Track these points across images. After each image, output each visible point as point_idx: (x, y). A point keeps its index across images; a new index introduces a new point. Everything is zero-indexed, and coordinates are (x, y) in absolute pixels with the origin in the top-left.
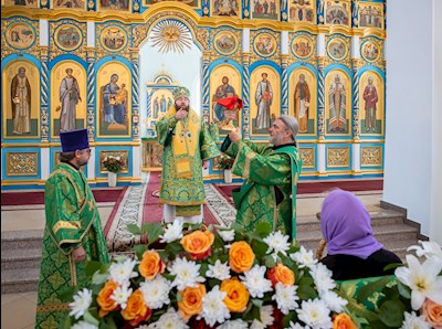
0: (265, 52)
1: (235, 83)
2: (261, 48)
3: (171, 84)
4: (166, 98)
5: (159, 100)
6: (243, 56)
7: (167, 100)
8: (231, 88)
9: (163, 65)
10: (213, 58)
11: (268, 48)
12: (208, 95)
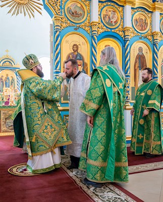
0: (111, 24)
1: (84, 51)
2: (107, 19)
3: (14, 66)
4: (9, 76)
5: (4, 78)
6: (91, 25)
7: (11, 79)
8: (81, 56)
9: (7, 51)
10: (64, 25)
11: (114, 20)
12: (60, 61)
